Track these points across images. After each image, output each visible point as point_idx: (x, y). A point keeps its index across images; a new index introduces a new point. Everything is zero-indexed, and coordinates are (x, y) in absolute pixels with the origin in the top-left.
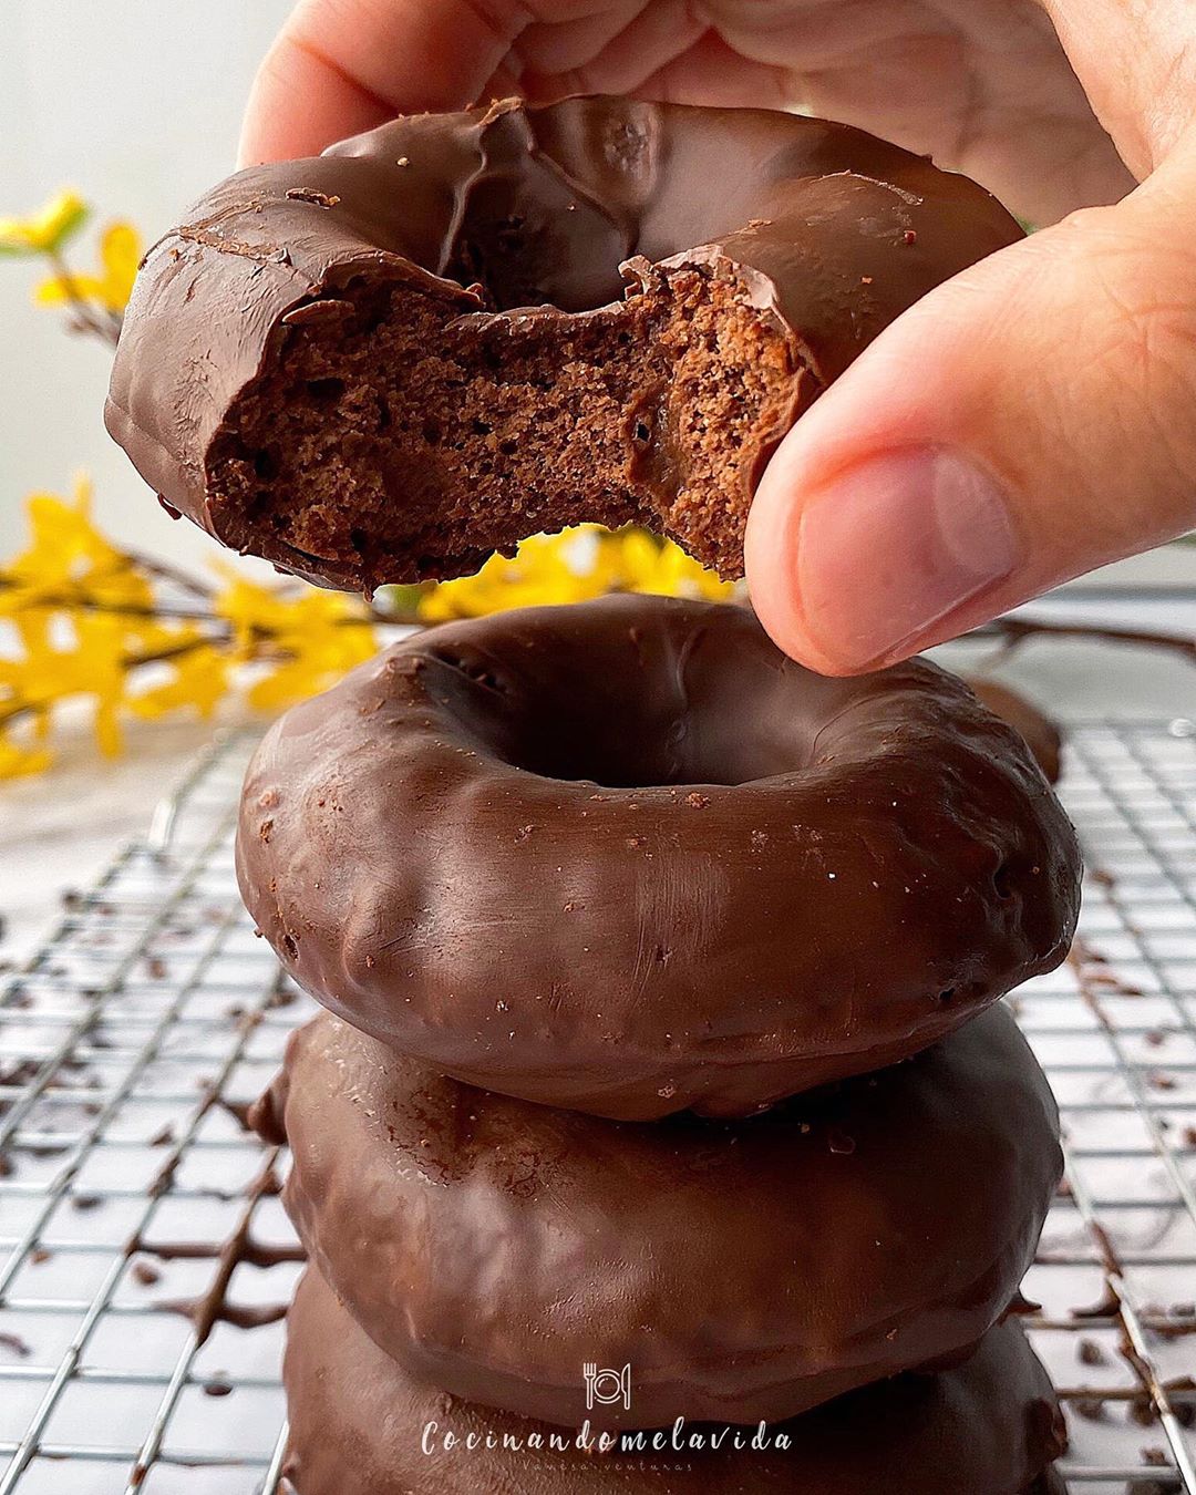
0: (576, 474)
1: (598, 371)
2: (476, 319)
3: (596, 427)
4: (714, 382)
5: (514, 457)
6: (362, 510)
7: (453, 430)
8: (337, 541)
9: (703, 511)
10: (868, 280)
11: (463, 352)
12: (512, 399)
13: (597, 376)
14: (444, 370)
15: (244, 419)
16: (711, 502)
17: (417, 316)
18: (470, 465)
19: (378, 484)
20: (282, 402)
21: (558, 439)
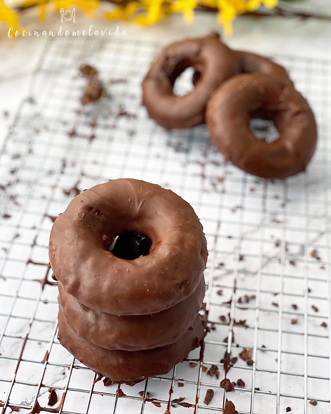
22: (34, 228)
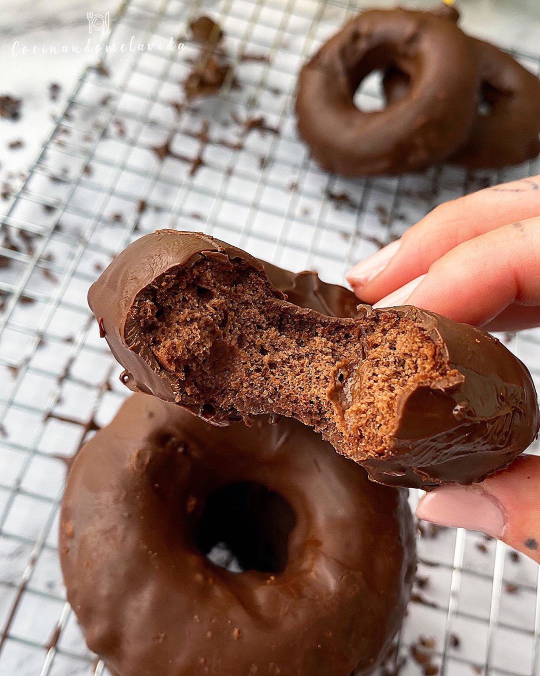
0: (300, 388)
1: (330, 344)
2: (283, 303)
3: (319, 368)
4: (388, 362)
5: (274, 371)
6: (196, 355)
7: (250, 347)
8: (178, 361)
9: (364, 415)
10: (478, 342)
11: (271, 315)
12: (284, 344)
13: (329, 345)
14: (258, 317)
15: (164, 284)
16: (370, 413)
17: (257, 289)
18: (252, 365)
19: (209, 345)
20: (184, 287)
21: (298, 370)
22: (70, 340)
